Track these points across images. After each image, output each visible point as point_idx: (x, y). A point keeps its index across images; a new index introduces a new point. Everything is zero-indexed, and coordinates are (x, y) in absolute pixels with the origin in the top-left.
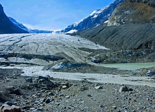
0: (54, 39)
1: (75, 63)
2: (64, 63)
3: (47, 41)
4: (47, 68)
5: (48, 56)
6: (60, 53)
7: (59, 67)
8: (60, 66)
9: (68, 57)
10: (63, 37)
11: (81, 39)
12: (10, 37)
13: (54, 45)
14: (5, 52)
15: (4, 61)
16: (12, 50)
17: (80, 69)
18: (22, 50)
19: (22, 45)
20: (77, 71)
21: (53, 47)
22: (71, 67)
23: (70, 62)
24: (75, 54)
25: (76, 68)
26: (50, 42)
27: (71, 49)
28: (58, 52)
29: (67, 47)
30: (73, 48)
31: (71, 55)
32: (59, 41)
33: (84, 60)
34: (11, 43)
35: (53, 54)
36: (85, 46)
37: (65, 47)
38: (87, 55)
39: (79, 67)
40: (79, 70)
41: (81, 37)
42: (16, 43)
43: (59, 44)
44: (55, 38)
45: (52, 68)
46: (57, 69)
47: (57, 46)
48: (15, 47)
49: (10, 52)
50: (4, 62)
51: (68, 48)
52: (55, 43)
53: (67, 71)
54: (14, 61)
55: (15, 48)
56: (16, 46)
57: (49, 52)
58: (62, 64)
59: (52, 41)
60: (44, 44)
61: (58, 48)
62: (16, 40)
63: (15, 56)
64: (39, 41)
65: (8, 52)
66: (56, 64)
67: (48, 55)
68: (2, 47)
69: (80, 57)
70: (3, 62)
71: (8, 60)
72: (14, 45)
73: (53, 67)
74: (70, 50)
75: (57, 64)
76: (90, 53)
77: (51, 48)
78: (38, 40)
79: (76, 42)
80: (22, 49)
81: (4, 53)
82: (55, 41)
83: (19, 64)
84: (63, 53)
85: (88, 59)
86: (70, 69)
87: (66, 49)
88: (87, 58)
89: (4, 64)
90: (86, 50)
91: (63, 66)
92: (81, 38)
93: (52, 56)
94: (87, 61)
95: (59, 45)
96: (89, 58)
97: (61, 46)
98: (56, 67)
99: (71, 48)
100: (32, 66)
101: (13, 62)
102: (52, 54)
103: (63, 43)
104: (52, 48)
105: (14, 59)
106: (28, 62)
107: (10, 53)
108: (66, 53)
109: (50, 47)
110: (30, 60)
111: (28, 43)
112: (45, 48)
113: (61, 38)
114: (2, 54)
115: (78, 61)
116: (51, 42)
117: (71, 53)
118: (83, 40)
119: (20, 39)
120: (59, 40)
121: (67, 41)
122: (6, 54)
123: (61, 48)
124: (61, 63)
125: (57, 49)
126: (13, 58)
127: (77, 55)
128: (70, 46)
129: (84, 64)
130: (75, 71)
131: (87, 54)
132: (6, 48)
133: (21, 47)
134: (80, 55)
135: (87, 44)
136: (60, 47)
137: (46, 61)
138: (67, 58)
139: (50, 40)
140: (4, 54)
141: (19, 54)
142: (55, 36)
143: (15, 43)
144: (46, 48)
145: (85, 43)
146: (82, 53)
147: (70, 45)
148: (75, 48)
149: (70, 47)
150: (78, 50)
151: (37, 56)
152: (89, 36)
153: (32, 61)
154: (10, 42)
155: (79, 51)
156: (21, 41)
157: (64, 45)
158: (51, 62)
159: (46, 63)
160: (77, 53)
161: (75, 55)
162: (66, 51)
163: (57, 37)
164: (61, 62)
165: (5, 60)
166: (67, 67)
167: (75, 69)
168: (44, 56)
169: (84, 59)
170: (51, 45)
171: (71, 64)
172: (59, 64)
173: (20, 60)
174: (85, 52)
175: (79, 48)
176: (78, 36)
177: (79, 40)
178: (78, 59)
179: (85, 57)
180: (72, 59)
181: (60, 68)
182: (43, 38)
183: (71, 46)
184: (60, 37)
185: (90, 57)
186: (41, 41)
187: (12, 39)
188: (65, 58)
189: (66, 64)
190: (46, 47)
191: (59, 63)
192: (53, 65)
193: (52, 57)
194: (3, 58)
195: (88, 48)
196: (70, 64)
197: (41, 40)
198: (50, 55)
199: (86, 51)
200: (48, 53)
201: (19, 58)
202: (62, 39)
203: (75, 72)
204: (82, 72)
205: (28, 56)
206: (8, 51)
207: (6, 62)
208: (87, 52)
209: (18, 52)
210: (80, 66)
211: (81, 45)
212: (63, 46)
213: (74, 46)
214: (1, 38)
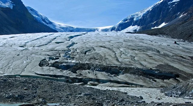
9: (184, 72)
13: (140, 50)
16: (74, 58)
18: (92, 58)
19: (86, 50)
26: (129, 46)
27: (177, 59)
28: (157, 63)
29: (167, 55)
30: (179, 56)
37: (164, 55)
41: (173, 38)
43: (148, 49)
45: (191, 92)
47: (148, 54)
48: (76, 53)
49: (73, 61)
50: (76, 78)
52: (139, 48)
57: (141, 63)
60: (121, 49)
61: (152, 57)
70: (74, 78)
72: (69, 50)
77: (138, 55)
78: (103, 42)
84: (169, 65)
87: (168, 58)
89: (77, 80)
97: (154, 53)
99: (175, 57)
100: (129, 87)
101: (92, 79)
104: (140, 56)
105: (89, 72)
106: (115, 78)
108: (175, 66)
109: (136, 54)
110: (117, 76)
111: (93, 48)
112: (128, 55)
114: (65, 64)
117: (184, 65)
118: (183, 43)
119: (69, 40)
122: (71, 64)
125: (151, 59)
126: (87, 71)
128: (171, 54)
133: (85, 53)
140: (67, 64)
143: (68, 47)
147: (169, 51)
148: (183, 57)
149: (173, 56)
150: (192, 60)
151: (127, 70)
152: (190, 36)
153: (121, 77)
158: (160, 82)
162: (171, 62)
165: (74, 74)
168: (141, 70)
170: (135, 52)
183: (173, 53)
190: (130, 54)
193: (156, 72)
194: (69, 72)
197: (109, 42)
201: (96, 72)
206: (67, 59)
207: (78, 77)
209: (88, 62)
212: (157, 53)
213: (178, 52)
214: (38, 39)
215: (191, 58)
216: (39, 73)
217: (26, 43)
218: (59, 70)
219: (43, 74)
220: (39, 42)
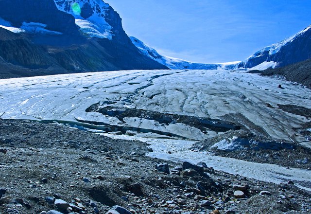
0: (221, 82)
1: (268, 141)
2: (242, 137)
3: (205, 86)
4: (202, 147)
5: (205, 119)
6: (232, 114)
7: (228, 145)
8: (230, 144)
9: (251, 124)
10: (242, 78)
11: (287, 85)
12: (130, 77)
13: (221, 95)
14: (120, 106)
15: (116, 124)
16: (133, 102)
17: (278, 155)
18: (153, 103)
19: (153, 94)
20: (270, 159)
21: (217, 101)
22: (256, 149)
23: (256, 138)
24: (268, 118)
25: (269, 153)
26: (212, 89)
27: (260, 107)
28: (228, 112)
29: (251, 102)
30: (265, 104)
31: (258, 122)
32: (234, 88)
33: (291, 135)
34: (132, 89)
35: (218, 117)
36: (295, 102)
37: (247, 102)
38: (300, 123)
39: (276, 150)
40: (277, 158)
41: (287, 80)
42: (141, 88)
43: (233, 93)
44: (223, 80)
45: (212, 147)
46: (224, 151)
47: (228, 100)
48: (139, 97)
49: (128, 107)
50: (116, 126)
51: (254, 104)
52: (223, 92)
53: (246, 159)
54: (136, 125)
55: (139, 99)
56: (142, 95)
57: (209, 111)
58: (235, 140)
59: (217, 87)
60: (198, 93)
61: (228, 104)
62: (142, 83)
63: (138, 116)
64: (188, 85)
65: (125, 106)
66: (223, 139)
67: (206, 117)
68: (115, 96)
69: (280, 126)
70: (114, 126)
71: (124, 122)
72: (136, 92)
73: (215, 145)
74: (256, 109)
75: (225, 140)
76: (307, 119)
77: (213, 101)
78: (186, 83)
79: (273, 91)
80: (151, 101)
81: (117, 108)
82: (223, 86)
83: (145, 131)
84: (240, 115)
85: (301, 133)
86: (254, 154)
87: (248, 106)
88: (299, 131)
89: (116, 129)
90: (298, 110)
91: (237, 146)
92: (287, 82)
93: (214, 120)
94: (298, 139)
95: (232, 97)
96: (304, 132)
97: (237, 98)
98: (222, 145)
99: (259, 105)
100: (169, 138)
101: (132, 128)
102: (214, 115)
103: (242, 92)
104: (215, 102)
105: (135, 120)
106: (162, 129)
107: (128, 109)
108: (248, 115)
109: (212, 99)
110: (166, 126)
111: (166, 91)
112: (200, 101)
113: (236, 81)
114: (114, 110)
115: (275, 135)
116: (214, 89)
117: (260, 115)
118: (292, 87)
119: (150, 81)
120: (234, 86)
121: (251, 88)
122: (121, 110)
123: (237, 104)
124: (235, 137)
125: (226, 106)
126: (134, 118)
127: (273, 123)
128: (257, 101)
129: (291, 145)
130: (267, 160)
131: (300, 121)
132: (122, 99)
133: (151, 97)
134: (281, 121)
135: (300, 97)
136: (235, 100)
137: (199, 130)
138: (250, 127)
139: (211, 85)
140: (117, 110)
141: (146, 111)
142: (224, 75)
143: (139, 89)
144: (203, 102)
145: (296, 93)
146: (287, 117)
147: (258, 97)
148: (269, 106)
149: (259, 103)
150: (278, 109)
151: (183, 119)
152: (306, 78)
153: (170, 128)
154: (129, 87)
155: (279, 112)
156: (152, 85)
157: (244, 97)
158: (211, 134)
159: (199, 134)
160: (274, 118)
161: (268, 121)
162: (249, 110)
163: (229, 78)
164: (235, 135)
165: (119, 121)
166: (247, 148)
167: (267, 155)
168: (197, 119)
169: (291, 133)
170: (213, 97)
171: (257, 142)
172: (230, 139)
173: (147, 124)
174: (295, 116)
175: (280, 106)
176: (278, 77)
177: (280, 86)
178: (277, 132)
179: (295, 129)
180: (260, 129)
181: (230, 149)
182: (196, 80)
183: (260, 100)
184: (236, 79)
185: (308, 129)
186: (192, 86)
187: (134, 81)
188: (244, 127)
189: (244, 140)
190: (203, 100)
191: (229, 137)
192: (216, 140)
193: (214, 123)
194: (115, 118)
195: (304, 106)
196: (254, 142)
197: (193, 84)
198: (209, 119)
199: (297, 114)
200: (206, 113)
201: (144, 120)
202: (240, 84)
203: (267, 162)
204: (283, 165)
205: (162, 117)
206: (124, 104)
207: (119, 125)
208: (299, 117)
209: (144, 108)
210: (281, 148)
211: (285, 99)
212: (240, 100)
213: (268, 99)
214: (114, 78)
215: (278, 107)
216: (79, 118)
217: (95, 83)
218: (105, 116)
219: (83, 120)
220: (109, 83)
